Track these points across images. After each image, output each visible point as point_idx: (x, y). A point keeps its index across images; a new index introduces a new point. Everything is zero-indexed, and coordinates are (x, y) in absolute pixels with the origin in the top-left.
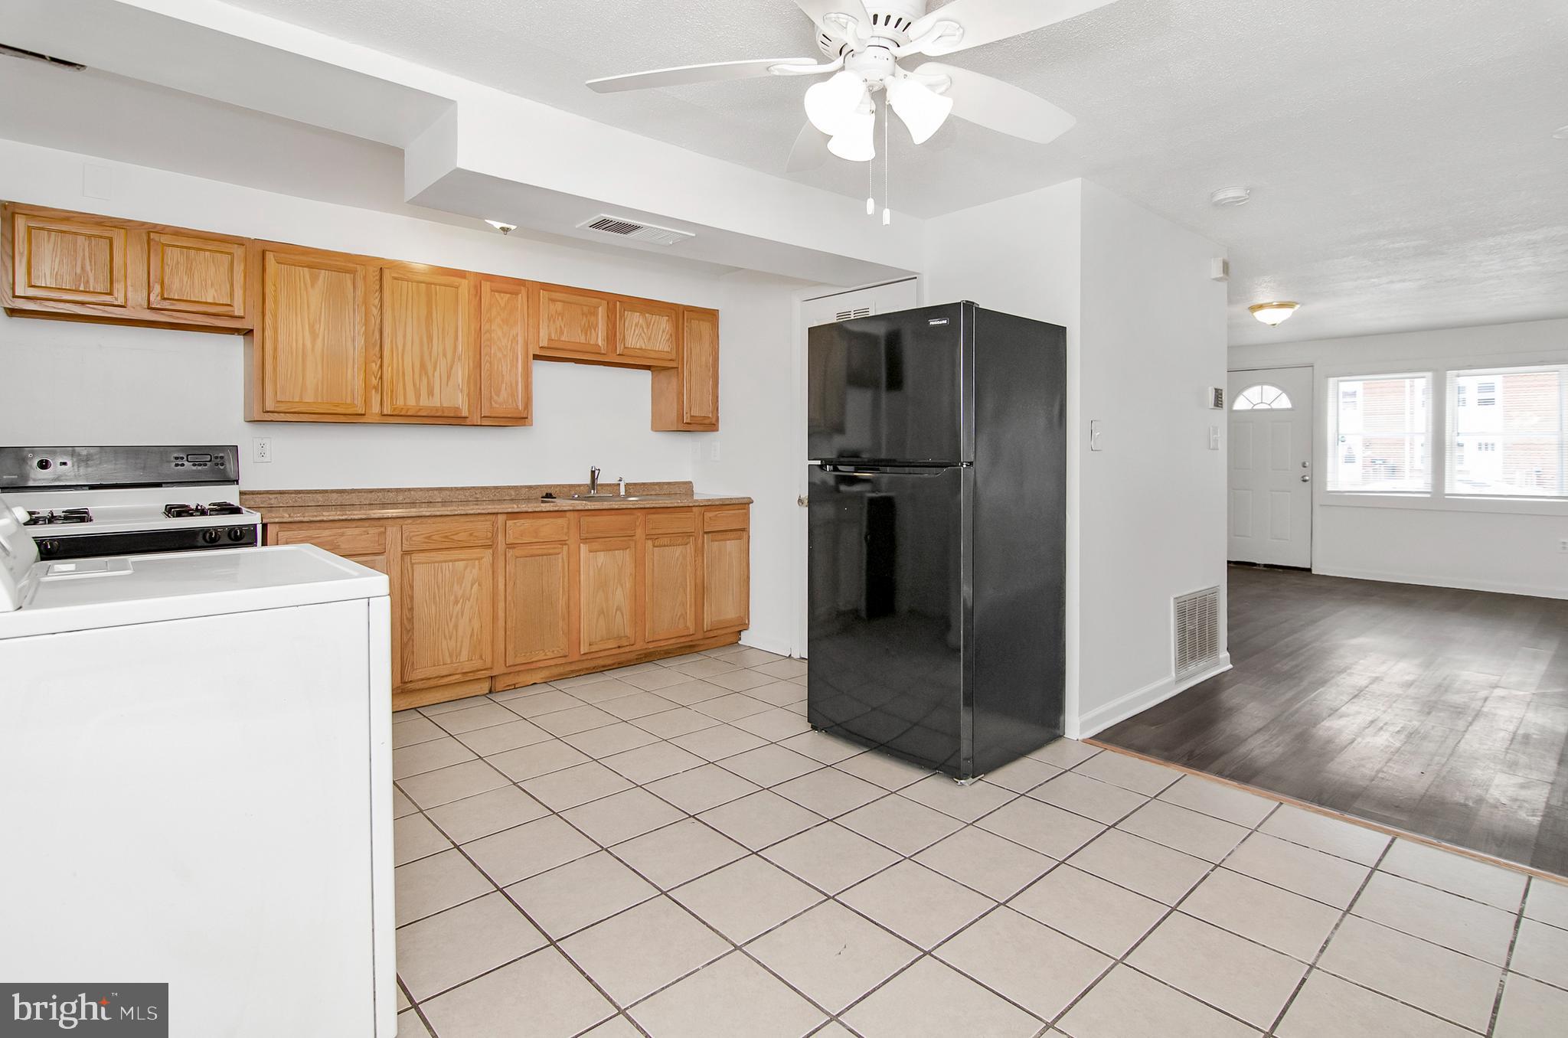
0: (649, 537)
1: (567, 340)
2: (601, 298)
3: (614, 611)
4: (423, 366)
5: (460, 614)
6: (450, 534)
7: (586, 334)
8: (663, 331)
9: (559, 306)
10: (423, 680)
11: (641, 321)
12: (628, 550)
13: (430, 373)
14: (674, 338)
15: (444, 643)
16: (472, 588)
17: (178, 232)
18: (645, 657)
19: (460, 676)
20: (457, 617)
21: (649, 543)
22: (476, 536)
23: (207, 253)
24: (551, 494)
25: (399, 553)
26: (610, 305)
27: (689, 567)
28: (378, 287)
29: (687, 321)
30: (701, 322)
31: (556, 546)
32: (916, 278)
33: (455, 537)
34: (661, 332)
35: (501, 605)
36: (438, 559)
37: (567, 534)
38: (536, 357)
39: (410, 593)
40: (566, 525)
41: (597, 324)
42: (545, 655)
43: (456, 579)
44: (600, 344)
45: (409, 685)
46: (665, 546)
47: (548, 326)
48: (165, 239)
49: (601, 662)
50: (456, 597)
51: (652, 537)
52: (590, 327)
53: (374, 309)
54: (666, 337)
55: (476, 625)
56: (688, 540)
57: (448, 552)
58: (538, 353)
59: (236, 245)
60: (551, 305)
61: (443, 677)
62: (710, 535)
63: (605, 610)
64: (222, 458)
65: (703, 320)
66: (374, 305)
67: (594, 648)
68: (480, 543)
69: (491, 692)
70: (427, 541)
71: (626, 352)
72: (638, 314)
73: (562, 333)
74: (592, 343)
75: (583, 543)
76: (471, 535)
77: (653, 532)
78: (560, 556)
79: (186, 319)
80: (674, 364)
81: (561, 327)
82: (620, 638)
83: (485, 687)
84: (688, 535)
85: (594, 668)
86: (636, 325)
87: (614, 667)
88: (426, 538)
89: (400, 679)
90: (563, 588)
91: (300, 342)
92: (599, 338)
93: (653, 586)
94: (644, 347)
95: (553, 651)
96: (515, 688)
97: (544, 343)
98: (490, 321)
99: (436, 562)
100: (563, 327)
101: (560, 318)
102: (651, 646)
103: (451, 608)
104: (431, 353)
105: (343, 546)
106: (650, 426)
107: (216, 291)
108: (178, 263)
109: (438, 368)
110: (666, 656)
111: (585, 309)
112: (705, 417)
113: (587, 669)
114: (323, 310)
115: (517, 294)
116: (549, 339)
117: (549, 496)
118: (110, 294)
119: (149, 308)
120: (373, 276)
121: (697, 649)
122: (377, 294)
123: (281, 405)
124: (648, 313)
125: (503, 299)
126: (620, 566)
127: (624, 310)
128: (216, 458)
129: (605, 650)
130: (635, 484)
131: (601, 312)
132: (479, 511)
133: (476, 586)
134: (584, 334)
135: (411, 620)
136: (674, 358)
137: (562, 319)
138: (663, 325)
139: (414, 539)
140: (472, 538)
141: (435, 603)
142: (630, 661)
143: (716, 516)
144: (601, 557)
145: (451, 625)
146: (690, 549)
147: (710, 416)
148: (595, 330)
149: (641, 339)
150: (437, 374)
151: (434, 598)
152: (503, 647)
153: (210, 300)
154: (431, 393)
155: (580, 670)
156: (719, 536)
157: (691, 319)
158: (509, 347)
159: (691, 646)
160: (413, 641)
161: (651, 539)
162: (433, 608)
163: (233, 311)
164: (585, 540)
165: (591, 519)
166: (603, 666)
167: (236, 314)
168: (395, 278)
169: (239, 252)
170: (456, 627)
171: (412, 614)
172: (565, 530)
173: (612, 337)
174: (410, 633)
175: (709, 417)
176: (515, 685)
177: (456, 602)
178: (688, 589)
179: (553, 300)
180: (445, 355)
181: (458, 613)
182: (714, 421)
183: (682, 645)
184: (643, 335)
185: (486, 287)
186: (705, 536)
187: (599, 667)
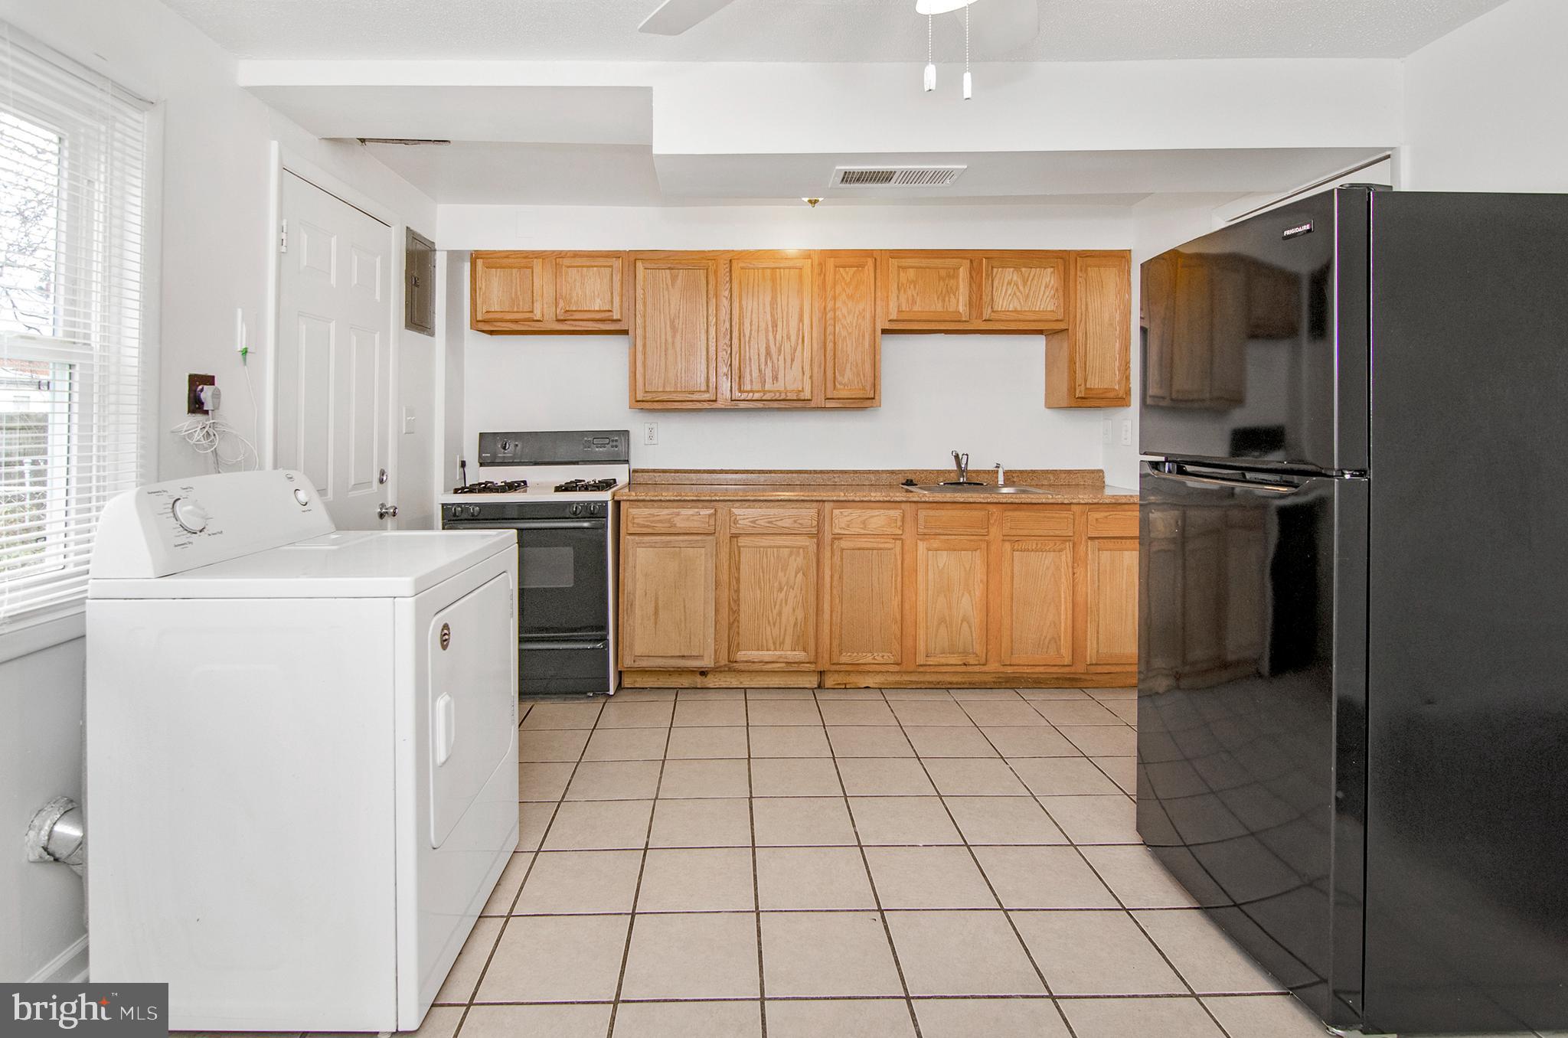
0: (1006, 538)
1: (920, 310)
2: (961, 258)
3: (960, 622)
4: (768, 353)
5: (784, 601)
6: (774, 520)
7: (944, 301)
8: (1047, 287)
9: (911, 273)
10: (746, 662)
11: (1015, 278)
12: (978, 551)
13: (775, 357)
14: (1061, 293)
15: (768, 629)
16: (796, 576)
17: (576, 255)
18: (1006, 682)
19: (784, 665)
20: (781, 605)
21: (1007, 546)
22: (800, 524)
23: (595, 269)
24: (912, 481)
25: (729, 535)
26: (975, 264)
27: (1063, 580)
28: (728, 279)
29: (1081, 270)
30: (1102, 269)
31: (888, 540)
32: (1388, 157)
33: (779, 523)
34: (1043, 288)
35: (827, 597)
36: (762, 544)
37: (903, 527)
38: (884, 332)
39: (736, 575)
40: (899, 518)
41: (957, 288)
42: (874, 659)
43: (780, 567)
44: (961, 311)
45: (735, 664)
46: (1028, 550)
47: (898, 297)
48: (566, 262)
49: (948, 678)
50: (780, 583)
51: (1013, 538)
52: (953, 291)
53: (724, 299)
54: (1050, 293)
55: (800, 615)
56: (1062, 546)
57: (772, 538)
58: (887, 326)
59: (614, 259)
60: (902, 274)
61: (767, 662)
62: (1096, 541)
63: (947, 618)
64: (616, 441)
65: (1105, 266)
66: (724, 296)
67: (931, 661)
68: (804, 530)
69: (820, 687)
70: (752, 525)
71: (994, 316)
72: (1012, 269)
73: (914, 302)
74: (951, 310)
75: (920, 540)
76: (795, 522)
77: (1014, 532)
78: (893, 551)
79: (581, 326)
80: (1062, 326)
81: (913, 296)
82: (965, 653)
83: (813, 681)
84: (1065, 539)
85: (938, 683)
86: (1009, 283)
87: (963, 686)
88: (751, 522)
89: (727, 657)
90: (896, 588)
91: (663, 337)
92: (960, 304)
93: (1012, 599)
94: (1019, 309)
95: (883, 656)
96: (845, 688)
97: (894, 316)
98: (835, 298)
99: (761, 547)
100: (915, 295)
101: (912, 286)
102: (1009, 670)
103: (775, 596)
104: (775, 339)
105: (678, 525)
106: (1044, 403)
107: (601, 300)
108: (575, 280)
109: (783, 352)
110: (1035, 686)
111: (943, 273)
112: (1107, 390)
113: (929, 682)
114: (681, 307)
115: (863, 267)
116: (899, 311)
117: (909, 483)
118: (532, 312)
119: (558, 320)
120: (723, 270)
121: (1082, 685)
122: (728, 285)
123: (648, 394)
124: (1025, 267)
125: (847, 274)
126: (968, 569)
127: (992, 267)
128: (613, 441)
129: (947, 665)
130: (1021, 472)
131: (963, 273)
132: (803, 498)
133: (800, 575)
134: (940, 301)
135: (737, 601)
136: (1060, 318)
137: (915, 287)
138: (1047, 279)
139: (740, 522)
140: (796, 525)
141: (760, 588)
142: (985, 683)
143: (1106, 517)
144: (943, 558)
145: (775, 612)
146: (1066, 557)
147: (1117, 387)
148: (955, 295)
149: (1015, 300)
150: (781, 358)
151: (759, 582)
152: (828, 642)
153: (597, 308)
154: (775, 378)
155: (921, 682)
156: (1110, 544)
157: (1087, 267)
158: (854, 325)
159: (1071, 680)
160: (738, 622)
161: (1009, 540)
162: (758, 592)
163: (613, 316)
164: (924, 536)
165: (932, 513)
166: (950, 683)
167: (615, 318)
168: (742, 268)
169: (617, 264)
170: (780, 614)
171: (738, 596)
172: (899, 523)
173: (976, 301)
174: (736, 615)
175: (1114, 389)
176: (845, 684)
177: (781, 589)
178: (1063, 608)
179: (905, 268)
180: (789, 338)
181: (782, 600)
182: (1121, 394)
183: (1059, 676)
184: (1018, 294)
185: (831, 263)
186: (1090, 542)
187: (944, 683)
